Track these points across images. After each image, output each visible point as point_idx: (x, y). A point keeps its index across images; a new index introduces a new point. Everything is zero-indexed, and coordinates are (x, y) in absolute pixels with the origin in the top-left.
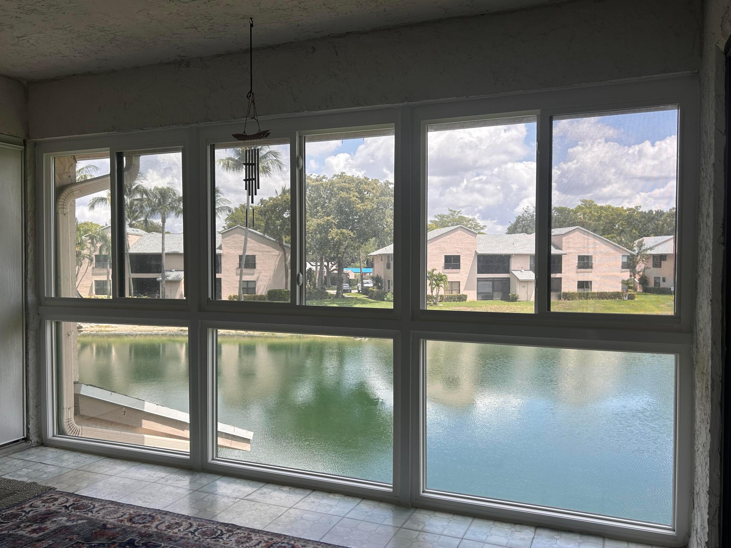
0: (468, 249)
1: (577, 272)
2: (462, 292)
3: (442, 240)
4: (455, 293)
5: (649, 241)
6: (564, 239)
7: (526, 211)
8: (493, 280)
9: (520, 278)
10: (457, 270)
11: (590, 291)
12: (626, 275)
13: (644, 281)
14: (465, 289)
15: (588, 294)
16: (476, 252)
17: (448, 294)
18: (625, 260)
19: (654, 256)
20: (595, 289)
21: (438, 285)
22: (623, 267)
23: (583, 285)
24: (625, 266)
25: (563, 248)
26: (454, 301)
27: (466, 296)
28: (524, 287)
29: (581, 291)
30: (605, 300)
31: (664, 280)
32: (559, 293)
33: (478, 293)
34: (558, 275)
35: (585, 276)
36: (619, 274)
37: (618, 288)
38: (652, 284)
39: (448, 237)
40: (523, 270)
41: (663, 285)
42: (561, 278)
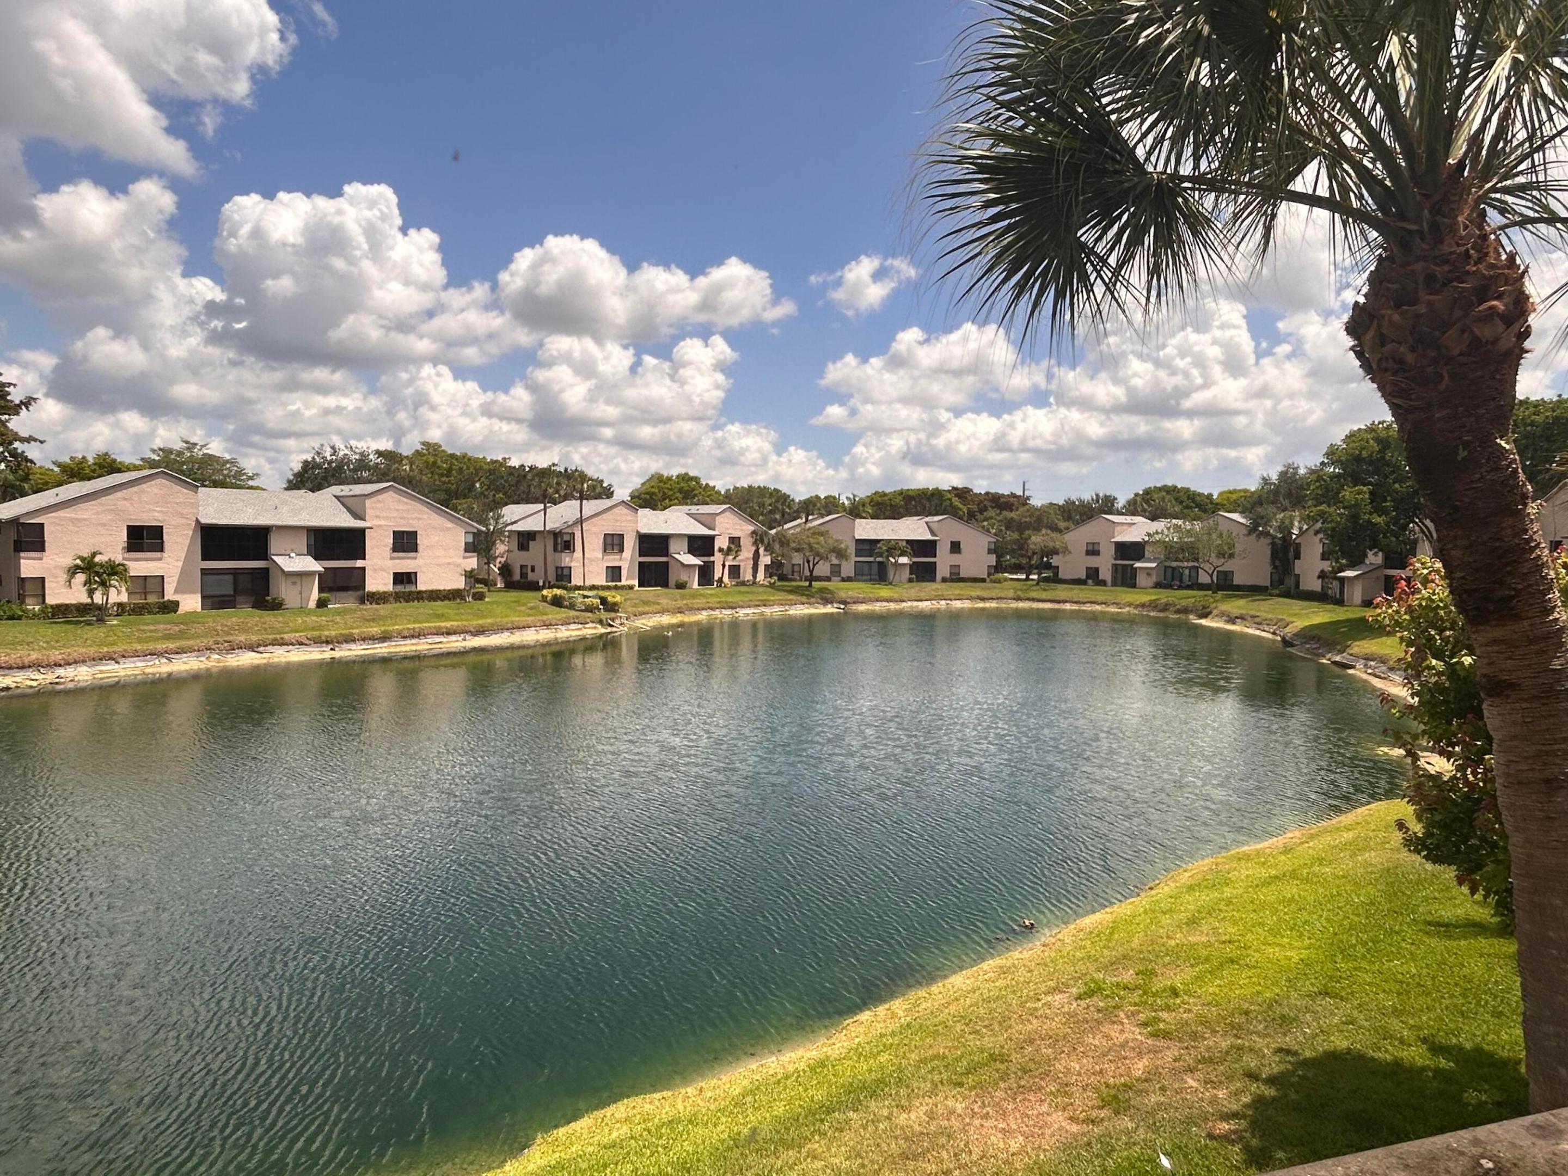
0: (182, 516)
1: (392, 558)
2: (170, 595)
3: (119, 495)
4: (152, 599)
5: (511, 512)
6: (368, 503)
7: (318, 453)
8: (235, 572)
9: (286, 569)
10: (158, 555)
11: (413, 588)
12: (472, 562)
13: (506, 570)
14: (177, 591)
15: (410, 593)
16: (197, 521)
17: (138, 600)
18: (470, 539)
19: (520, 534)
20: (422, 586)
21: (103, 584)
22: (466, 550)
23: (402, 578)
24: (469, 548)
25: (367, 517)
26: (149, 613)
27: (176, 604)
28: (294, 583)
29: (400, 588)
30: (439, 603)
31: (533, 570)
32: (360, 593)
33: (203, 597)
34: (359, 563)
35: (405, 564)
36: (461, 561)
37: (460, 583)
38: (517, 576)
39: (135, 489)
40: (293, 555)
41: (531, 577)
42: (364, 568)
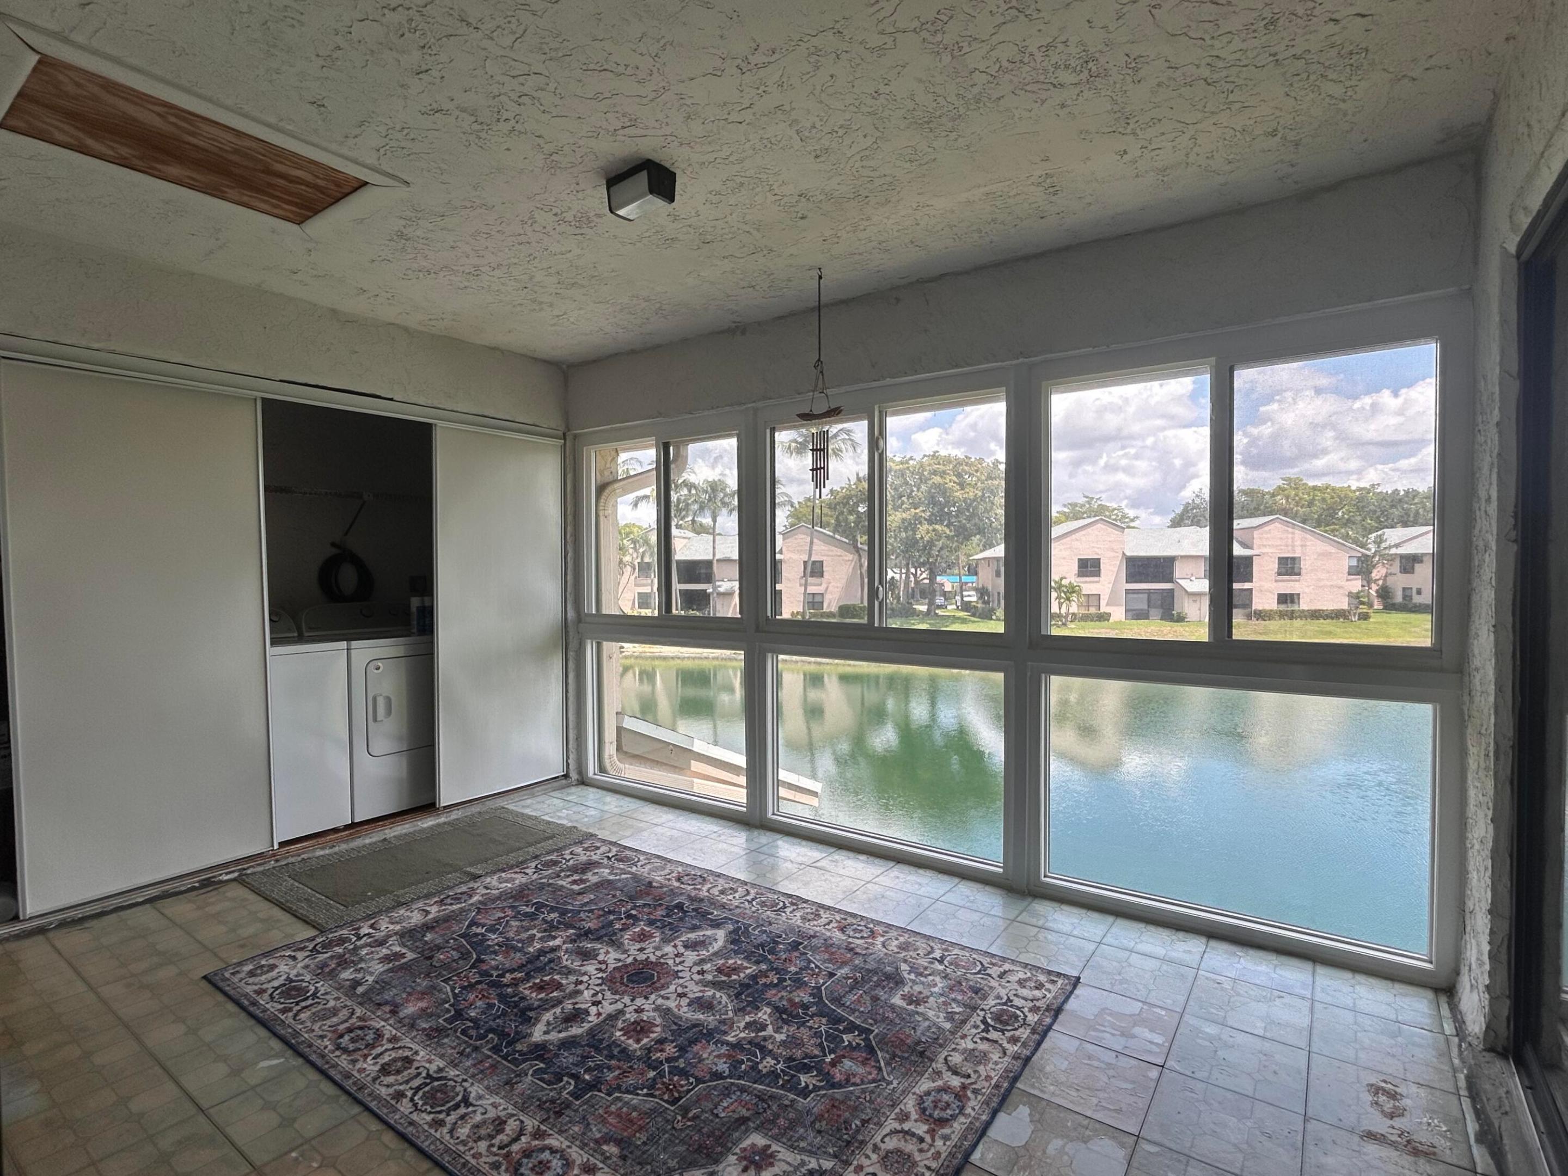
0: (1113, 550)
1: (1276, 581)
2: (1104, 609)
3: (1074, 537)
4: (1093, 610)
5: (1393, 535)
6: (1256, 534)
7: (1197, 496)
8: (1149, 592)
9: (1189, 590)
10: (1097, 579)
11: (1296, 608)
12: (1356, 585)
13: (1385, 594)
14: (1108, 605)
15: (1293, 612)
16: (1124, 554)
17: (1083, 611)
18: (1354, 562)
19: (1402, 557)
20: (1304, 605)
21: (1068, 599)
22: (1349, 574)
23: (1284, 599)
24: (1353, 572)
25: (1255, 546)
26: (1092, 621)
27: (1109, 615)
28: (1195, 601)
29: (1283, 607)
30: (1322, 621)
31: (1419, 592)
32: (1248, 611)
33: (1126, 611)
34: (1247, 586)
35: (1289, 586)
36: (1344, 583)
37: (1344, 604)
38: (1399, 598)
39: (1083, 533)
40: (1193, 578)
41: (1417, 599)
42: (1251, 590)
